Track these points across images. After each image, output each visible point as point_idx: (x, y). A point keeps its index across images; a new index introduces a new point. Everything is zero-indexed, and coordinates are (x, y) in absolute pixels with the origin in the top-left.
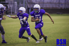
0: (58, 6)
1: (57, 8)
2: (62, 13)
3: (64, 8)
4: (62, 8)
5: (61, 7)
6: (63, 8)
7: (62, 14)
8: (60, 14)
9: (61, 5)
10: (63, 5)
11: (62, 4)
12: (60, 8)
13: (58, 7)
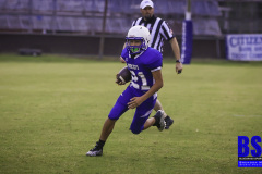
0: (24, 22)
1: (21, 30)
2: (39, 51)
3: (48, 31)
4: (41, 31)
5: (36, 27)
6: (44, 32)
7: (39, 54)
8: (31, 54)
9: (34, 19)
10: (46, 19)
11: (40, 16)
12: (30, 32)
13: (23, 26)
